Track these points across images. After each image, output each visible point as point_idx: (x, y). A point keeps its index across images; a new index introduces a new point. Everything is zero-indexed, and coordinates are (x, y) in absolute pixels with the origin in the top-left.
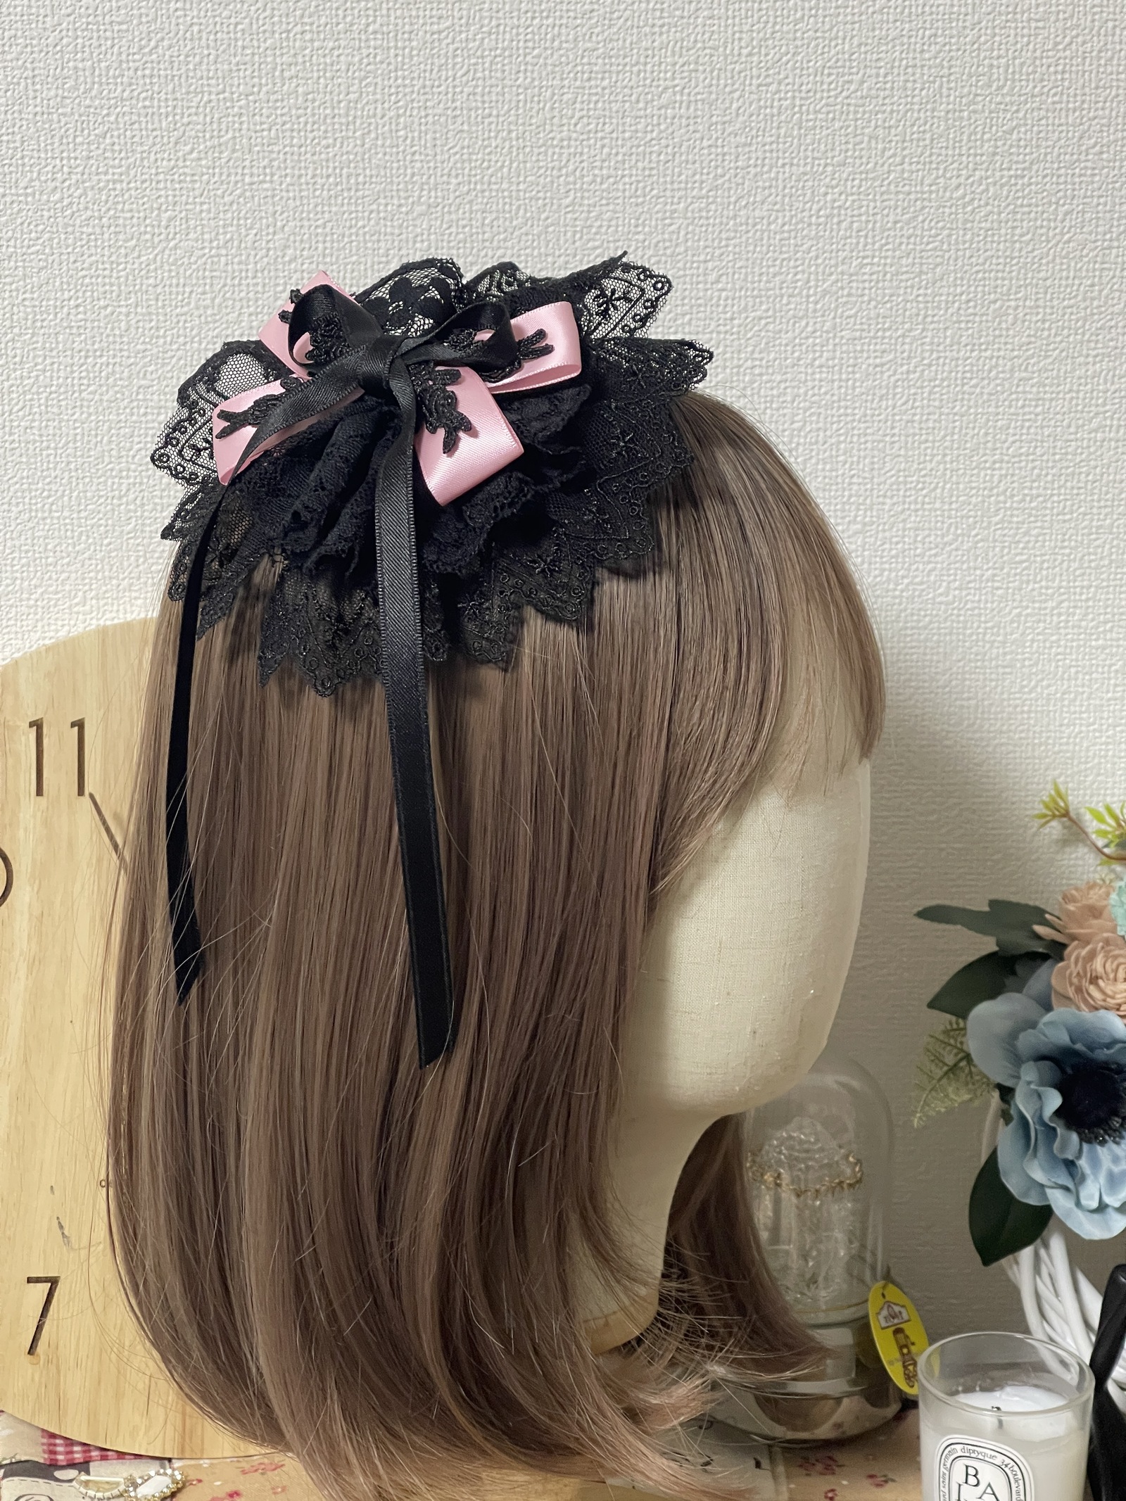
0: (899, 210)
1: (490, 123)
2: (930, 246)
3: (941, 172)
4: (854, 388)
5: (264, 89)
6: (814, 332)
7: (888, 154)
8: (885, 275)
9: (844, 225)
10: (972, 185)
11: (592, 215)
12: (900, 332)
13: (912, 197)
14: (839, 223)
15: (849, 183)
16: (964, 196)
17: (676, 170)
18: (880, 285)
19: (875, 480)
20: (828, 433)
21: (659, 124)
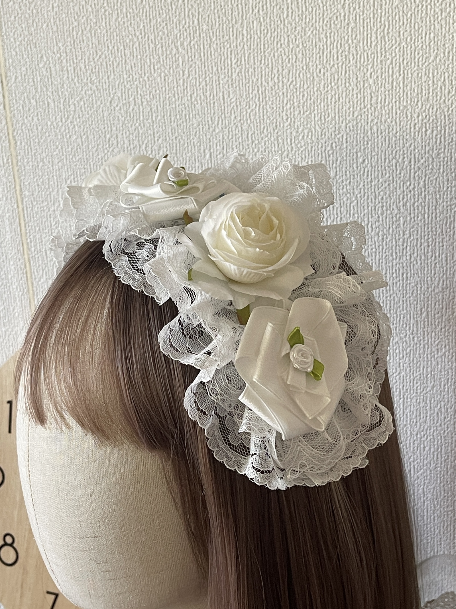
1: (249, 87)
4: (436, 218)
6: (414, 188)
7: (451, 95)
9: (428, 133)
11: (300, 130)
14: (426, 131)
15: (431, 110)
18: (449, 163)
19: (448, 265)
20: (423, 241)
21: (331, 83)
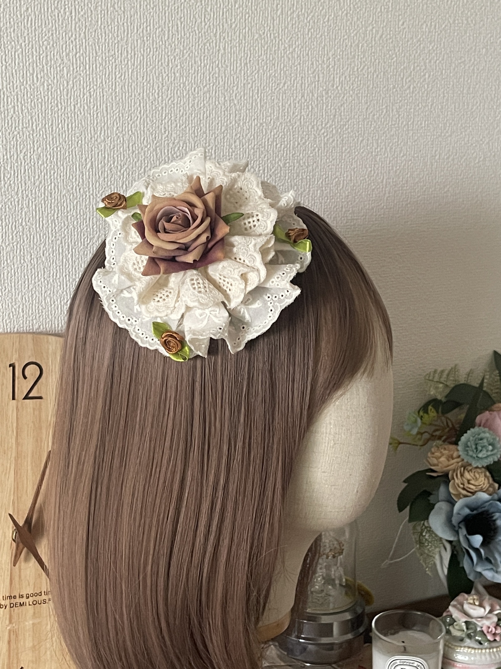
0: (300, 139)
2: (311, 155)
3: (315, 123)
5: (29, 83)
8: (294, 167)
10: (327, 128)
12: (300, 192)
13: (305, 133)
16: (323, 134)
17: (211, 122)
